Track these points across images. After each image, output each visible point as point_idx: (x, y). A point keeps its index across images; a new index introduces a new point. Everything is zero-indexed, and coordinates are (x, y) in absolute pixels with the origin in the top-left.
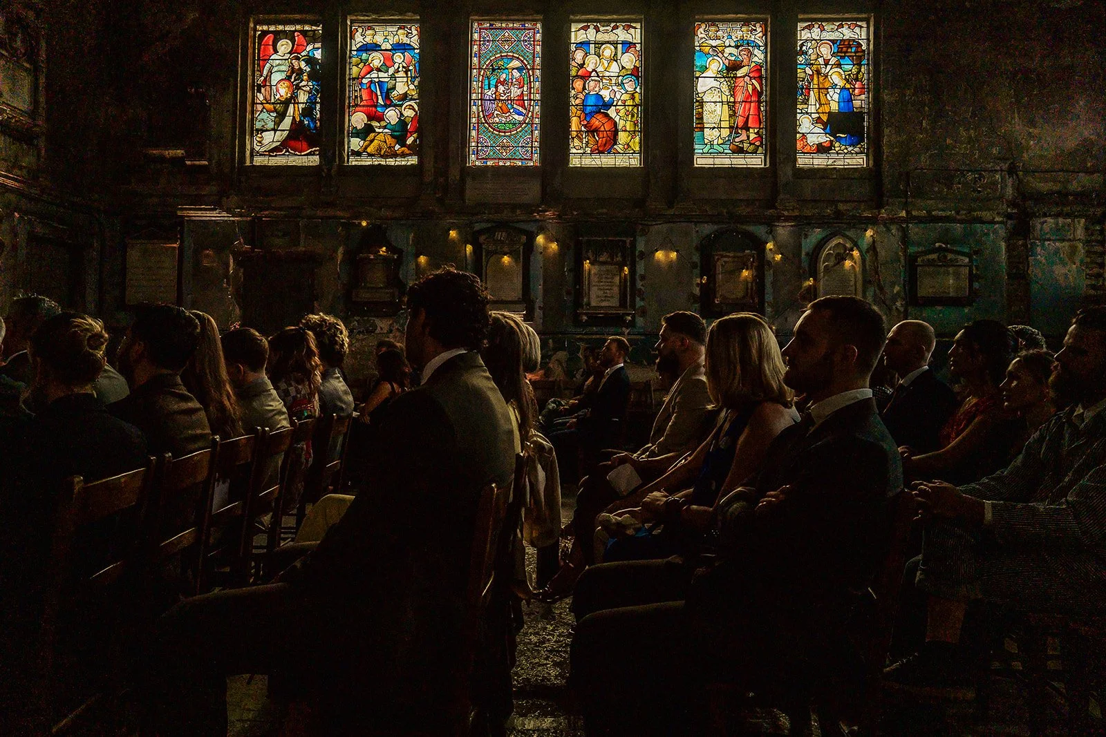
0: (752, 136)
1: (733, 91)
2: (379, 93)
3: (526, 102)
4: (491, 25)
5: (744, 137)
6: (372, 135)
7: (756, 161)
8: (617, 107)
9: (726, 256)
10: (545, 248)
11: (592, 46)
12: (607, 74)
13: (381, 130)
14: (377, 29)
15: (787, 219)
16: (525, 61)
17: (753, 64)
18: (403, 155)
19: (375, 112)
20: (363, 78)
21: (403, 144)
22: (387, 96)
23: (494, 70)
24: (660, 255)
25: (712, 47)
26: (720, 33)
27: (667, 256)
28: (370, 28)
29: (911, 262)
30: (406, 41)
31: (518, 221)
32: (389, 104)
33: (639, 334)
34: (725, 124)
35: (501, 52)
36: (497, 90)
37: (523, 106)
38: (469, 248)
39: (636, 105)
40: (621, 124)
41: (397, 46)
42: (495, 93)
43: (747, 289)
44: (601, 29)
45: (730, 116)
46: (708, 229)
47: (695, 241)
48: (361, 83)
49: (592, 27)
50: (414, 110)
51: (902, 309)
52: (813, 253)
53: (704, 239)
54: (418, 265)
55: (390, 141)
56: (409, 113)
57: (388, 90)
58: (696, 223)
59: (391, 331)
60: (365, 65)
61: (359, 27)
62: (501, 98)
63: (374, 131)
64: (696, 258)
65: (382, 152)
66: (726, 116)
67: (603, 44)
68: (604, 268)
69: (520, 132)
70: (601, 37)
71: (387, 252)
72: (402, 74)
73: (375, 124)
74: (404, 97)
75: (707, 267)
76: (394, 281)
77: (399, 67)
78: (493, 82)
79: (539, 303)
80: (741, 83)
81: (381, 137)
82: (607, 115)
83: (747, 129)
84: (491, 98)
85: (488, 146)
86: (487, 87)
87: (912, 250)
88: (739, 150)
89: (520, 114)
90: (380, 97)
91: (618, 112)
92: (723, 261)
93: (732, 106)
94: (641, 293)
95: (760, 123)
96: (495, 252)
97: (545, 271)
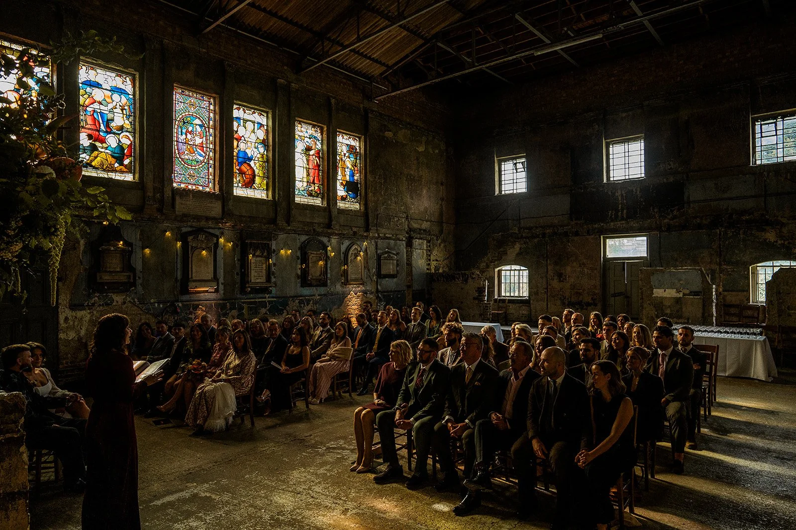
0: (316, 188)
1: (308, 161)
2: (101, 122)
3: (205, 148)
4: (182, 92)
5: (313, 188)
6: (96, 153)
7: (318, 202)
8: (255, 161)
9: (314, 254)
10: (224, 246)
11: (242, 121)
12: (249, 140)
13: (103, 150)
14: (99, 71)
15: (336, 235)
16: (203, 121)
17: (317, 149)
18: (122, 172)
19: (98, 136)
20: (87, 106)
21: (121, 164)
22: (107, 126)
23: (184, 123)
24: (282, 252)
25: (299, 136)
26: (302, 129)
27: (286, 252)
28: (93, 69)
29: (379, 258)
30: (123, 87)
31: (209, 228)
32: (109, 131)
33: (273, 297)
34: (305, 180)
35: (189, 112)
36: (186, 137)
37: (203, 151)
38: (179, 244)
39: (264, 162)
40: (257, 171)
41: (114, 88)
42: (185, 139)
43: (321, 271)
44: (247, 111)
45: (307, 176)
46: (304, 238)
47: (299, 245)
48: (86, 110)
49: (242, 109)
50: (130, 140)
51: (375, 280)
52: (345, 252)
53: (302, 243)
54: (144, 255)
55: (110, 159)
56: (126, 142)
57: (108, 120)
58: (299, 234)
59: (124, 303)
60: (89, 97)
61: (83, 65)
62: (189, 143)
63: (97, 150)
64: (299, 254)
65: (105, 167)
66: (305, 176)
67: (247, 121)
68: (259, 259)
69: (201, 167)
70: (247, 117)
71: (123, 245)
72: (118, 110)
73: (98, 144)
74: (121, 128)
75: (304, 259)
76: (128, 267)
77: (116, 105)
78: (184, 131)
79: (221, 280)
80: (311, 157)
81: (103, 155)
82: (249, 165)
83: (314, 184)
84: (183, 142)
85: (181, 174)
86: (180, 133)
87: (379, 252)
88: (310, 195)
89: (201, 155)
90: (102, 125)
91: (255, 164)
92: (312, 256)
93: (308, 170)
94: (273, 273)
95: (319, 181)
96: (197, 248)
97: (225, 261)
